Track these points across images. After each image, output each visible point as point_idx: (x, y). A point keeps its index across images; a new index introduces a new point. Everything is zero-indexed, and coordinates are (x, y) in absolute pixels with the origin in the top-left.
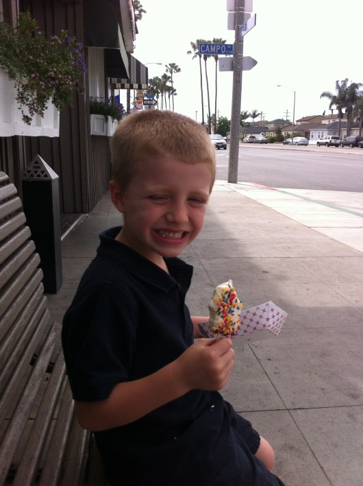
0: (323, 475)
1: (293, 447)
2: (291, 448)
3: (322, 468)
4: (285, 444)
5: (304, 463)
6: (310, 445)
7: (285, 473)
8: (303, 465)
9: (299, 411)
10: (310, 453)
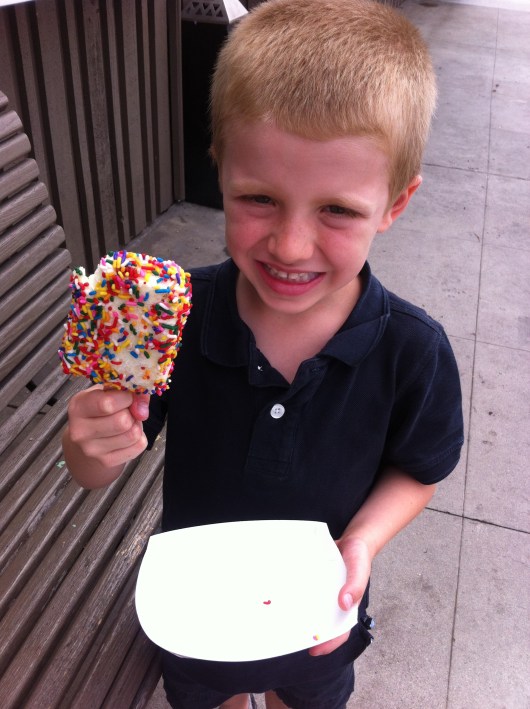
0: (447, 653)
1: (430, 588)
2: (427, 588)
3: (453, 640)
4: (421, 577)
5: (429, 621)
6: (460, 593)
7: (389, 628)
8: (426, 625)
9: (480, 526)
10: (450, 608)
